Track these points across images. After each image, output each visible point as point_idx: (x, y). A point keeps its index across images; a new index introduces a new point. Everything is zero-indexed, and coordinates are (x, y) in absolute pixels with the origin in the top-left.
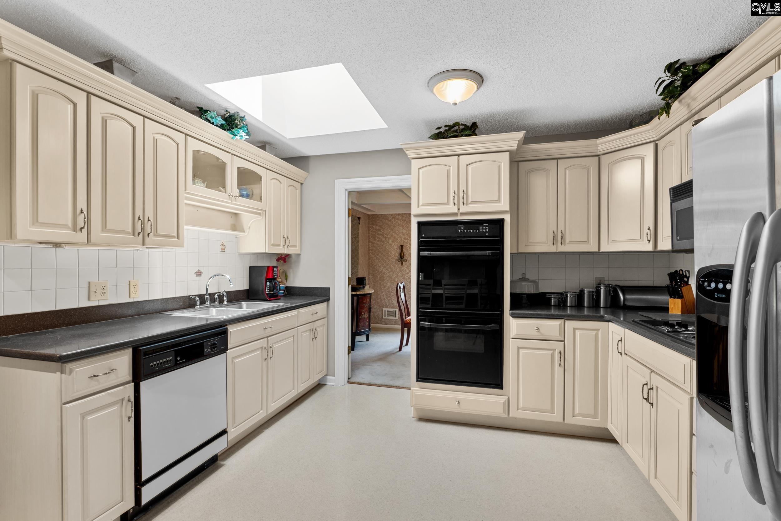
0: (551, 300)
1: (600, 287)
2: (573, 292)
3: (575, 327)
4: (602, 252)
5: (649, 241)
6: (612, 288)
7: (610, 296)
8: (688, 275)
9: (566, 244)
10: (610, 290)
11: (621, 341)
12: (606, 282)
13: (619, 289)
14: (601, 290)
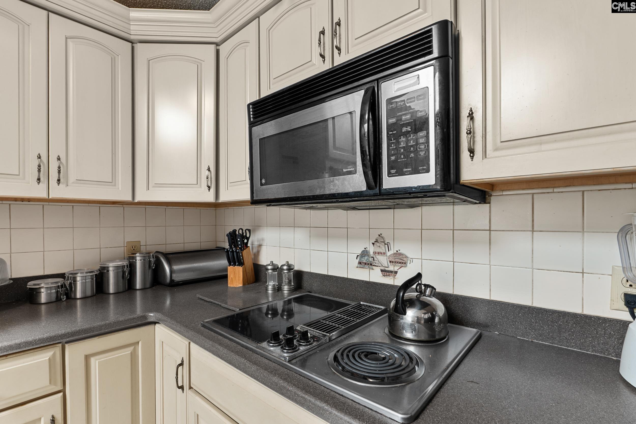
0: (40, 292)
1: (134, 258)
2: (87, 273)
3: (88, 353)
4: (140, 203)
5: (209, 187)
6: (153, 258)
7: (150, 271)
8: (248, 236)
9: (69, 184)
10: (150, 261)
11: (182, 364)
12: (143, 249)
13: (163, 258)
14: (136, 263)
